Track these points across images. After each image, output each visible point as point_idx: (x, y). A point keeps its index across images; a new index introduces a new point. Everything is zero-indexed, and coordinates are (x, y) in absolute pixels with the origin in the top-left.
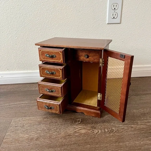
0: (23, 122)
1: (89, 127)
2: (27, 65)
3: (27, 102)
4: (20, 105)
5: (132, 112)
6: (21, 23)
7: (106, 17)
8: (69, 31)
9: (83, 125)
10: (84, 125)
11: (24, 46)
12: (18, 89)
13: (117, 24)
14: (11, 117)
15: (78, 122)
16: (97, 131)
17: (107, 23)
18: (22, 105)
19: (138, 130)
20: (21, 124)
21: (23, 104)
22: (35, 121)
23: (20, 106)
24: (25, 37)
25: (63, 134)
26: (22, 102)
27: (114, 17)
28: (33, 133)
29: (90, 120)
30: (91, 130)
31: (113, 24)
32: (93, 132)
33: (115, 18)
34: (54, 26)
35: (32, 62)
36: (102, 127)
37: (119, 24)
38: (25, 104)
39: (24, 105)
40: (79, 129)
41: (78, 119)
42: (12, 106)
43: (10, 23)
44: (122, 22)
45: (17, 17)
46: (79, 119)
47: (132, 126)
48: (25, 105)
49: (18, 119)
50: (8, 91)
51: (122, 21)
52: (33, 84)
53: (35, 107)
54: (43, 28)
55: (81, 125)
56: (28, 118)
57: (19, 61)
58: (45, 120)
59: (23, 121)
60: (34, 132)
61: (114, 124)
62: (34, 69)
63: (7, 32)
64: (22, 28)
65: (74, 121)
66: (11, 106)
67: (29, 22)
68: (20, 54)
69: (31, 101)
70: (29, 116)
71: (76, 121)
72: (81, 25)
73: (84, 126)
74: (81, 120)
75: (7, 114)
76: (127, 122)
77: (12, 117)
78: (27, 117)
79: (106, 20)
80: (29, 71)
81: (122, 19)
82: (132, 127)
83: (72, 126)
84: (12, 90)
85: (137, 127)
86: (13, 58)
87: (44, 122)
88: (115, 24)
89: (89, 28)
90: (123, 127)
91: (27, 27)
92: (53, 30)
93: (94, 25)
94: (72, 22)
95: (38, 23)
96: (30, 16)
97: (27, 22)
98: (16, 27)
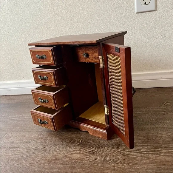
1: (87, 152)
5: (159, 135)
7: (134, 5)
10: (82, 148)
13: (151, 12)
15: (76, 143)
16: (94, 158)
17: (136, 12)
19: (156, 163)
22: (28, 137)
23: (23, 119)
25: (50, 157)
27: (145, 3)
28: (18, 151)
29: (94, 142)
30: (88, 156)
31: (145, 13)
32: (89, 158)
34: (69, 24)
36: (105, 153)
37: (154, 12)
40: (72, 153)
41: (78, 140)
44: (158, 8)
46: (80, 139)
47: (150, 156)
51: (158, 6)
55: (78, 147)
58: (40, 137)
59: (16, 137)
60: (20, 151)
61: (123, 150)
65: (72, 141)
66: (14, 119)
70: (24, 132)
71: (73, 142)
73: (81, 150)
74: (81, 141)
76: (144, 149)
79: (134, 8)
81: (158, 4)
82: (148, 158)
83: (67, 148)
85: (158, 158)
87: (37, 140)
88: (148, 13)
89: (113, 21)
90: (134, 157)
91: (39, 28)
92: (68, 29)
93: (118, 17)
94: (90, 16)
95: (50, 22)
96: (41, 15)
97: (38, 22)
98: (28, 29)
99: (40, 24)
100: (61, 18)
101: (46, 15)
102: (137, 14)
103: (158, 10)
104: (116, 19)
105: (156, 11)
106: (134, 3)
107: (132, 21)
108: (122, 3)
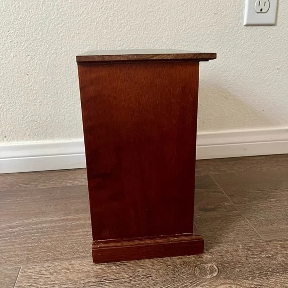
0: (51, 276)
2: (51, 127)
3: (56, 218)
4: (39, 226)
6: (41, 21)
7: (242, 10)
8: (156, 42)
9: (227, 281)
11: (45, 78)
12: (29, 186)
13: (268, 27)
14: (16, 263)
15: (211, 273)
17: (245, 24)
18: (45, 225)
20: (45, 283)
21: (45, 222)
22: (85, 272)
23: (40, 229)
24: (50, 57)
26: (44, 219)
27: (261, 10)
29: (243, 265)
31: (258, 27)
33: (263, 11)
34: (121, 31)
35: (65, 118)
37: (272, 27)
38: (51, 221)
39: (49, 227)
41: (209, 265)
42: (17, 230)
43: (14, 22)
44: (278, 22)
45: (31, 6)
46: (211, 262)
48: (53, 224)
49: (37, 269)
50: (6, 189)
51: (278, 19)
52: (67, 173)
53: (80, 230)
54: (95, 35)
55: (222, 281)
56: (63, 265)
57: (33, 116)
58: (114, 268)
59: (52, 274)
62: (69, 136)
63: (5, 43)
64: (42, 35)
65: (197, 269)
66: (14, 230)
67: (60, 19)
68: (35, 99)
69: (66, 214)
70: (66, 259)
71: (203, 272)
72: (183, 29)
74: (216, 267)
75: (4, 254)
77: (20, 262)
78: (61, 260)
79: (242, 17)
80: (57, 141)
81: (279, 15)
84: (15, 188)
86: (18, 109)
87: (114, 277)
88: (262, 27)
89: (203, 35)
91: (55, 32)
92: (118, 41)
93: (213, 29)
94: (164, 20)
95: (81, 22)
96: (62, 5)
97: (54, 18)
98: (28, 31)
99: (59, 24)
100: (106, 16)
101: (73, 7)
102: (246, 27)
103: (278, 24)
104: (210, 31)
105: (275, 27)
106: (243, 7)
107: (236, 38)
108: (223, 4)
